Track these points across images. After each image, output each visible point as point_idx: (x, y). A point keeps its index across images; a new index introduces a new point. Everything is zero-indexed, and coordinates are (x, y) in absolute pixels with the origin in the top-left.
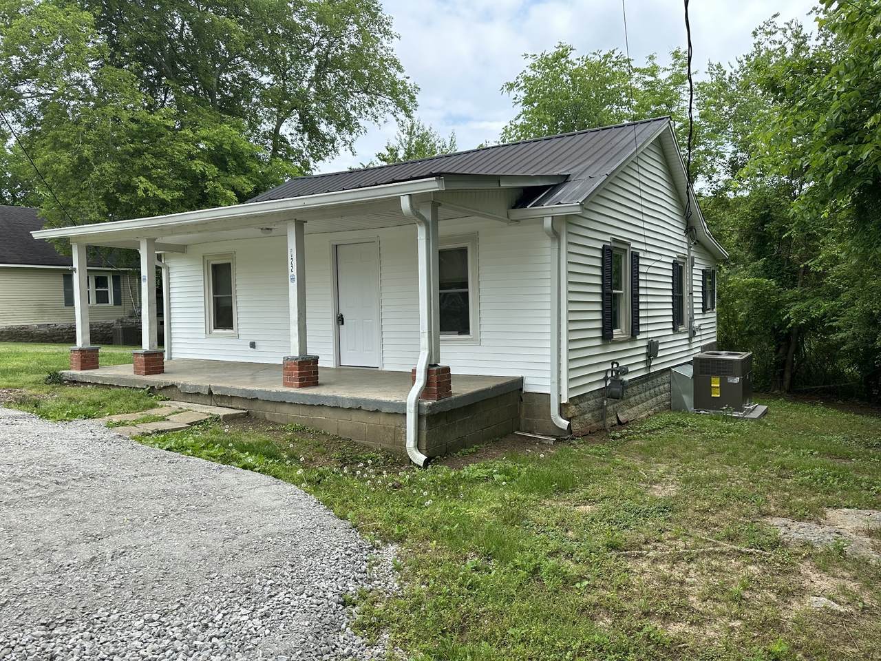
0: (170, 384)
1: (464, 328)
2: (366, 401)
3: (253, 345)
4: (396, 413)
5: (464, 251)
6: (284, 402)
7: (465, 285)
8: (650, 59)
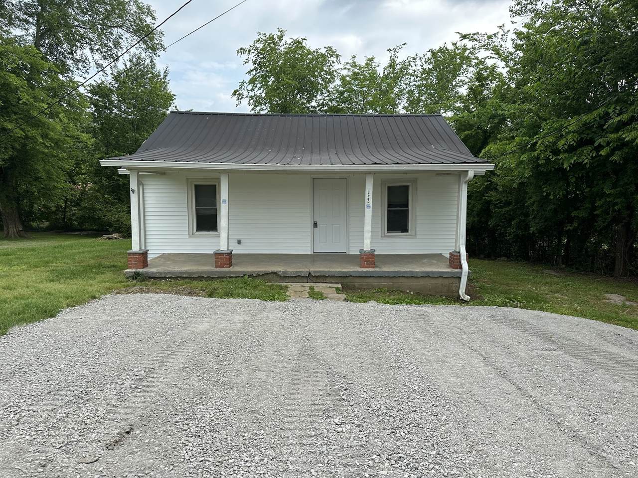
0: (270, 272)
1: (405, 229)
2: (432, 272)
3: (239, 242)
4: (452, 277)
5: (407, 188)
6: (373, 277)
7: (407, 206)
8: (353, 57)
